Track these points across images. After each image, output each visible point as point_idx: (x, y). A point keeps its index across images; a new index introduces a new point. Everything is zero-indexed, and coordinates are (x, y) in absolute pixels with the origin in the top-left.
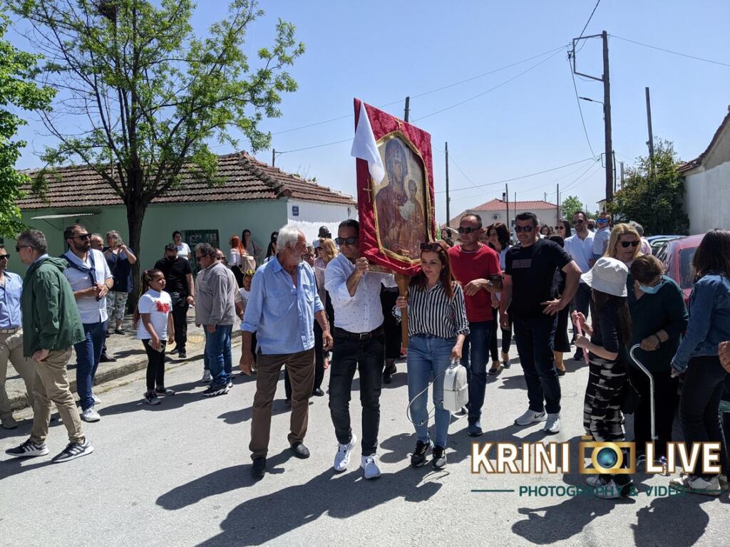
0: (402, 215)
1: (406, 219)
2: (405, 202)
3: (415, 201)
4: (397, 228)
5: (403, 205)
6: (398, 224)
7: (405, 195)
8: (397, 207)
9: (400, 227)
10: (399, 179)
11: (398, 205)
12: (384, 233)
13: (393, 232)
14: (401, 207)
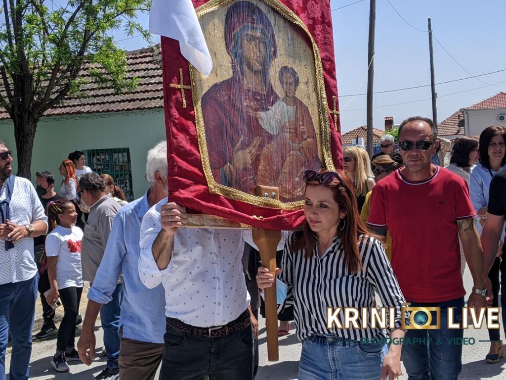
1: (275, 133)
2: (273, 103)
5: (266, 110)
8: (252, 113)
9: (261, 147)
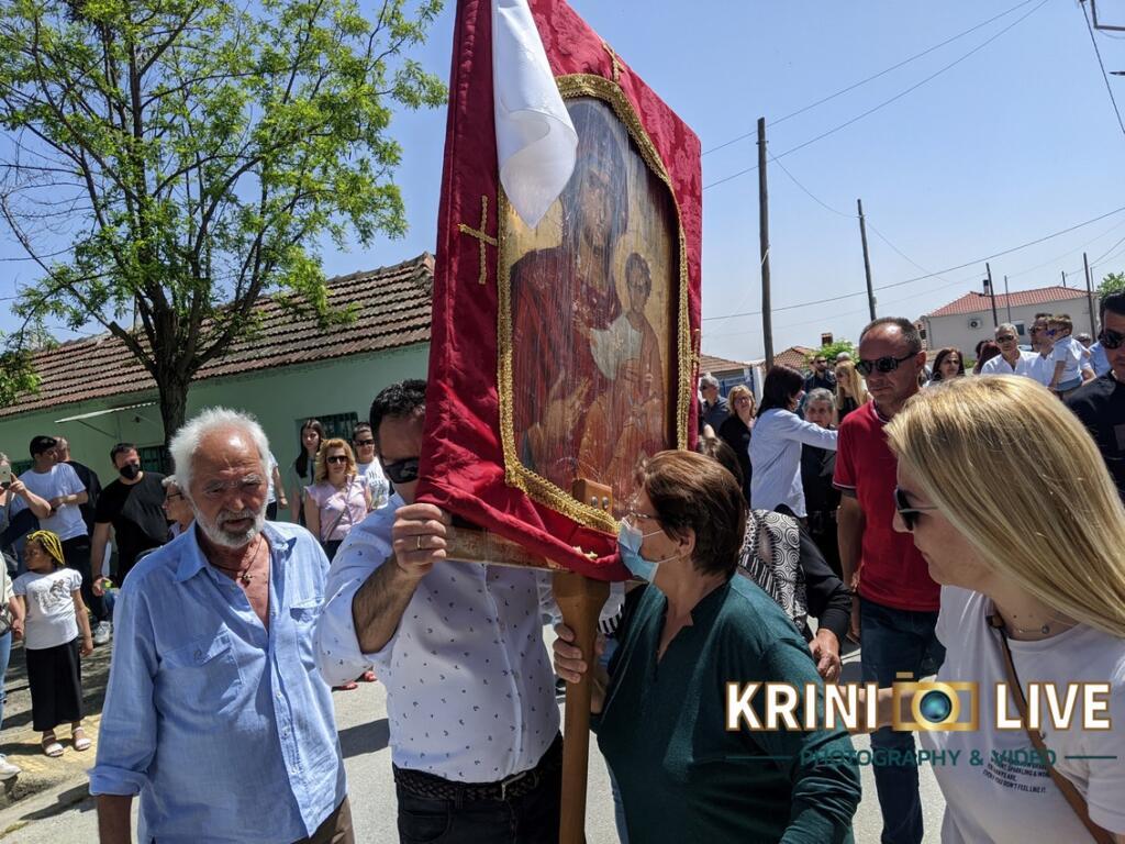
0: (599, 360)
1: (612, 376)
2: (613, 318)
3: (642, 324)
4: (575, 401)
5: (603, 327)
6: (583, 388)
7: (613, 297)
9: (589, 399)
10: (598, 241)
11: (590, 324)
12: (529, 413)
13: (561, 414)
14: (596, 334)
